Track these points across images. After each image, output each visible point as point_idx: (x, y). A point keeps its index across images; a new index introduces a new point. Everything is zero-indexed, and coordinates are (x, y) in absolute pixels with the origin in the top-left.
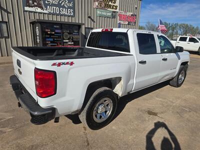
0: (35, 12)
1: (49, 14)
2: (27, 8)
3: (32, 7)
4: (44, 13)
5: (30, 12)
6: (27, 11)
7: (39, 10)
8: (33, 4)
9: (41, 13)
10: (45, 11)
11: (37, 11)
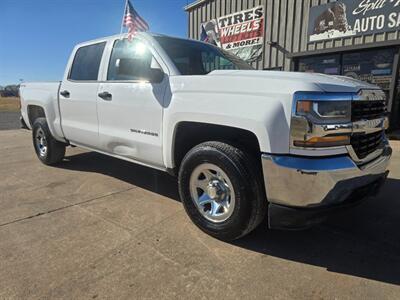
0: (326, 41)
1: (358, 35)
2: (313, 38)
3: (323, 32)
4: (345, 38)
5: (317, 42)
6: (312, 43)
7: (336, 34)
8: (327, 24)
9: (339, 39)
10: (349, 33)
11: (332, 37)
